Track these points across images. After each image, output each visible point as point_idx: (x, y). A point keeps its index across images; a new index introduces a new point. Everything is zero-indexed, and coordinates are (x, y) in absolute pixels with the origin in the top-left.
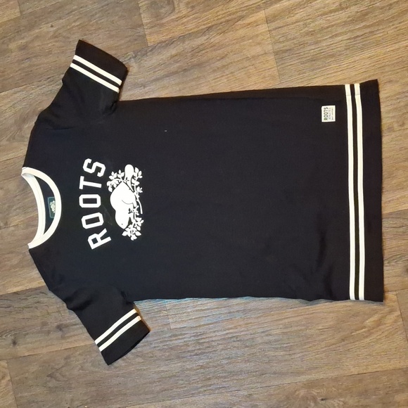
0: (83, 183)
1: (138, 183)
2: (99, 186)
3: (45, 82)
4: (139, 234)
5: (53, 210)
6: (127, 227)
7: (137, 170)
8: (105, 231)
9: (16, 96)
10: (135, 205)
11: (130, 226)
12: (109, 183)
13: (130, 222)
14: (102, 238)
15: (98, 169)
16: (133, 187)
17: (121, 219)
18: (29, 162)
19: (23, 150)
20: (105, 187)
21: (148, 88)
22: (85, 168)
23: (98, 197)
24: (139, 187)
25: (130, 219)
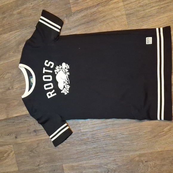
0: (44, 70)
1: (68, 70)
2: (51, 72)
3: (29, 28)
4: (68, 92)
5: (32, 82)
6: (63, 89)
7: (67, 65)
8: (54, 91)
9: (16, 34)
11: (65, 89)
12: (55, 71)
13: (64, 87)
14: (53, 94)
15: (51, 65)
18: (22, 62)
19: (19, 57)
20: (54, 72)
21: (72, 30)
22: (45, 64)
23: (51, 77)
24: (68, 72)
25: (64, 86)
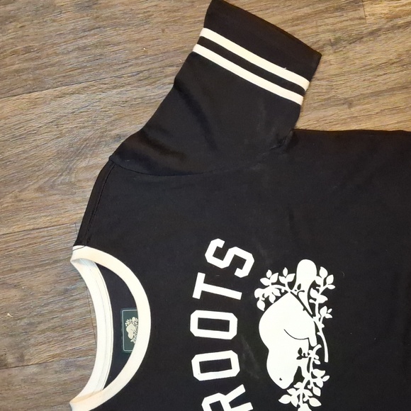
0: (201, 286)
1: (324, 299)
2: (237, 295)
3: (129, 80)
4: (316, 403)
5: (130, 336)
6: (291, 386)
7: (323, 271)
8: (241, 390)
9: (64, 101)
10: (314, 342)
11: (298, 385)
12: (258, 293)
13: (298, 377)
14: (234, 404)
15: (238, 262)
16: (312, 306)
17: (280, 369)
18: (86, 237)
20: (249, 300)
21: (358, 108)
22: (209, 256)
23: (232, 319)
24: (325, 308)
25: (299, 369)
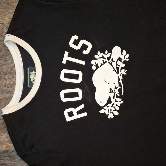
0: (66, 58)
1: (124, 65)
2: (83, 63)
4: (116, 113)
5: (32, 80)
6: (106, 105)
7: (124, 52)
8: (82, 106)
10: (117, 86)
11: (109, 105)
12: (93, 62)
13: (109, 101)
14: (79, 113)
15: (85, 47)
16: (118, 69)
19: (8, 18)
20: (89, 65)
22: (71, 44)
23: (80, 74)
24: (124, 69)
25: (110, 98)
